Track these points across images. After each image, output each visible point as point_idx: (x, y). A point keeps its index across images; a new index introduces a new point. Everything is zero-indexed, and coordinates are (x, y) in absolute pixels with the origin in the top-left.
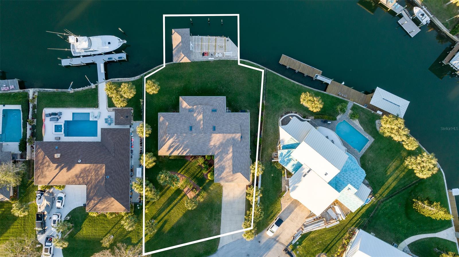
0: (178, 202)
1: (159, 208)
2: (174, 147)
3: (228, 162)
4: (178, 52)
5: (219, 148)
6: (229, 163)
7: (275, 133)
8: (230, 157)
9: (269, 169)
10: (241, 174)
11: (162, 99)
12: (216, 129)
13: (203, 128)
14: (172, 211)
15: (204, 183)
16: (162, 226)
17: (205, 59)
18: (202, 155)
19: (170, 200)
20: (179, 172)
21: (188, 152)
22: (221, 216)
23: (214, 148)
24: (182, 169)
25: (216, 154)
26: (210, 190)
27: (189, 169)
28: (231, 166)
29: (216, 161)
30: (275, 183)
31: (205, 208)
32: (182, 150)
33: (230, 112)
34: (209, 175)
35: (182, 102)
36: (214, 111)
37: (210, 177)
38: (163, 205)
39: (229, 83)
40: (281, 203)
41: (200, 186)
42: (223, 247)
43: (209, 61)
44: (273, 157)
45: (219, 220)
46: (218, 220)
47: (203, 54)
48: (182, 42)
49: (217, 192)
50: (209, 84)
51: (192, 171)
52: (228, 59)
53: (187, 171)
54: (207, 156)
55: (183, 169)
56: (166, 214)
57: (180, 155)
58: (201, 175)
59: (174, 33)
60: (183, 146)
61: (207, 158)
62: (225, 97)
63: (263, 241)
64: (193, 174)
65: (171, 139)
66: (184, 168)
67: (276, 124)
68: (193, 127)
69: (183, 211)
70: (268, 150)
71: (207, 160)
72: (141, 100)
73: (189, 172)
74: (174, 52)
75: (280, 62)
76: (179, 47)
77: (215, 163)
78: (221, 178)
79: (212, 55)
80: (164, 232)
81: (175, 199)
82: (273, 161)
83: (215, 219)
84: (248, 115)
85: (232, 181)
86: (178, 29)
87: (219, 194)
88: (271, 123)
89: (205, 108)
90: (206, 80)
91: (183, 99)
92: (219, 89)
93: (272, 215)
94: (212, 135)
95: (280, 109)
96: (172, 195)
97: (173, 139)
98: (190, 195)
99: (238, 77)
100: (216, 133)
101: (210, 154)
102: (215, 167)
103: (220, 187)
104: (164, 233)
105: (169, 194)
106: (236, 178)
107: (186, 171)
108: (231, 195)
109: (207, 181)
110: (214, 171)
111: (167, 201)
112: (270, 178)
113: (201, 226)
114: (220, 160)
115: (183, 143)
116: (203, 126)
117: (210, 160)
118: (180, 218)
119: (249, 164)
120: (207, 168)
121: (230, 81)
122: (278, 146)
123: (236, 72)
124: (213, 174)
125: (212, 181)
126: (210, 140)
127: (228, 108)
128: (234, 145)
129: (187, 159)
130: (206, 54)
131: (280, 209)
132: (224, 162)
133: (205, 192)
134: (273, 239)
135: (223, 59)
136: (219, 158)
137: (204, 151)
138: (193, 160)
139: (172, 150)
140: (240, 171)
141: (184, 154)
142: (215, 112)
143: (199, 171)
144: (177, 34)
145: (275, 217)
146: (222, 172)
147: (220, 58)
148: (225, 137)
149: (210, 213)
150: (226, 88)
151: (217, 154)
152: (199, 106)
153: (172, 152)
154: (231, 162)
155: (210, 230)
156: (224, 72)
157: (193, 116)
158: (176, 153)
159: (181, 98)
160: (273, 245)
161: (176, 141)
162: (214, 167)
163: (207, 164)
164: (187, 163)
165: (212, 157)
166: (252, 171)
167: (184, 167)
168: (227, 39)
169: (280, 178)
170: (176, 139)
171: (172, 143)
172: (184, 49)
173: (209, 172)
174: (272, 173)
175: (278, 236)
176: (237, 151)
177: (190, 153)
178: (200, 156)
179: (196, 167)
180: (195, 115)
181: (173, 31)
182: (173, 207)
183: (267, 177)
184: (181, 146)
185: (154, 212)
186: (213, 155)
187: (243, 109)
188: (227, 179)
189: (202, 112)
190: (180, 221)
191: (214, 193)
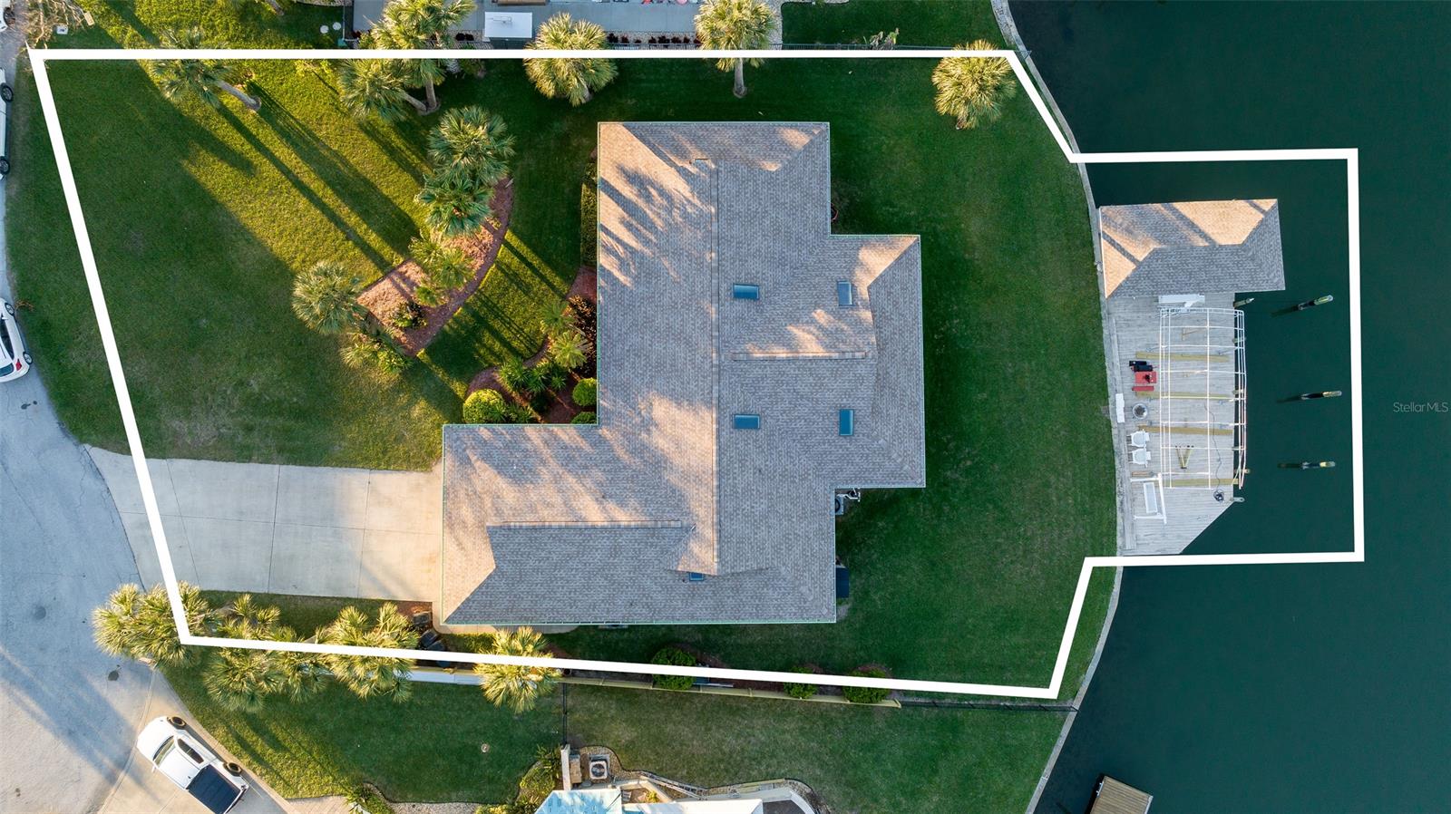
0: (350, 234)
1: (319, 135)
2: (641, 203)
3: (557, 500)
4: (1160, 230)
5: (640, 450)
6: (549, 505)
7: (721, 761)
8: (584, 514)
9: (520, 732)
10: (490, 577)
11: (896, 150)
12: (744, 433)
13: (749, 361)
14: (303, 202)
15: (447, 370)
16: (223, 152)
17: (1117, 372)
18: (598, 356)
19: (359, 193)
20: (508, 236)
21: (613, 281)
22: (267, 461)
23: (638, 420)
24: (524, 250)
25: (604, 432)
26: (411, 404)
27: (527, 290)
28: (529, 520)
29: (564, 437)
30: (440, 761)
31: (312, 374)
32: (625, 246)
33: (837, 510)
34: (486, 395)
35: (891, 246)
36: (845, 422)
37: (478, 400)
38: (336, 154)
39: (991, 507)
40: (326, 796)
41: (430, 351)
42: (98, 473)
43: (1106, 397)
44: (583, 751)
45: (246, 453)
46: (247, 447)
47: (1145, 363)
48: (1214, 248)
49: (399, 439)
50: (985, 396)
51: (514, 304)
52: (1118, 499)
53: (513, 278)
54: (595, 386)
55: (523, 259)
56: (287, 172)
57: (601, 236)
58: (493, 353)
59: (1256, 207)
60: (647, 251)
61: (583, 384)
62: (920, 482)
63: (119, 698)
64: (497, 312)
65: (688, 188)
66: (529, 265)
67: (768, 766)
68: (751, 304)
69: (300, 257)
70: (626, 721)
71: (571, 383)
72: (893, 37)
73: (506, 289)
74: (1158, 206)
75: (1108, 784)
76: (1186, 232)
77: (555, 428)
78: (466, 461)
79: (1140, 411)
80: (191, 162)
81: (365, 215)
82: (565, 754)
83: (249, 429)
84: (825, 611)
85: (450, 521)
86: (1278, 231)
87: (385, 452)
88: (776, 741)
89: (861, 369)
90: (1005, 379)
91: (905, 252)
92: (958, 448)
93: (260, 746)
94: (710, 408)
95: (854, 788)
96: (387, 200)
97: (688, 195)
98: (383, 297)
99: (1025, 551)
100: (718, 430)
101: (602, 403)
102: (530, 430)
103: (422, 459)
104: (185, 157)
105: (393, 185)
106: (468, 545)
107: (516, 275)
108: (378, 518)
109: (458, 388)
110: (508, 420)
111: (356, 173)
112: (468, 733)
113: (214, 354)
114: (568, 458)
115: (665, 253)
116: (758, 360)
117: (572, 404)
118: (261, 245)
119: (544, 622)
120: (525, 386)
121: (1002, 511)
122: (644, 782)
123: (1051, 542)
124: (490, 416)
125: (454, 412)
126: (680, 397)
127: (858, 498)
128: (650, 532)
129: (579, 280)
130: (1147, 378)
131: (297, 792)
132: (557, 479)
133: (395, 375)
134: (128, 752)
135: (1122, 471)
136: (579, 449)
137: (621, 367)
138: (574, 306)
139: (628, 191)
140: (505, 567)
141: (603, 260)
142: (837, 429)
143: (515, 344)
144: (1255, 225)
145: (249, 764)
146: (501, 468)
147: (1125, 457)
148: (698, 480)
149: (286, 405)
150: (964, 486)
151: (601, 441)
152: (873, 339)
153: (614, 194)
154: (554, 516)
155: (192, 403)
156: (1053, 479)
157: (817, 306)
158: (608, 214)
159: (909, 241)
160: (89, 755)
161: (676, 213)
162: (533, 421)
163: (547, 382)
164: (557, 281)
165: (588, 411)
166: (502, 638)
167: (536, 262)
168: (1228, 492)
169: (467, 793)
170: (685, 215)
171: (662, 192)
172: (1173, 261)
173: (508, 399)
174: (497, 747)
175: (139, 780)
176: (615, 551)
177: (608, 288)
178: (595, 346)
179: (534, 328)
180: (821, 316)
181: (1269, 204)
182: (324, 204)
183: (474, 717)
184: (647, 242)
185: (298, 110)
186: (600, 415)
187: (856, 582)
188: (462, 494)
189: (835, 355)
190: (248, 241)
191: (390, 425)
